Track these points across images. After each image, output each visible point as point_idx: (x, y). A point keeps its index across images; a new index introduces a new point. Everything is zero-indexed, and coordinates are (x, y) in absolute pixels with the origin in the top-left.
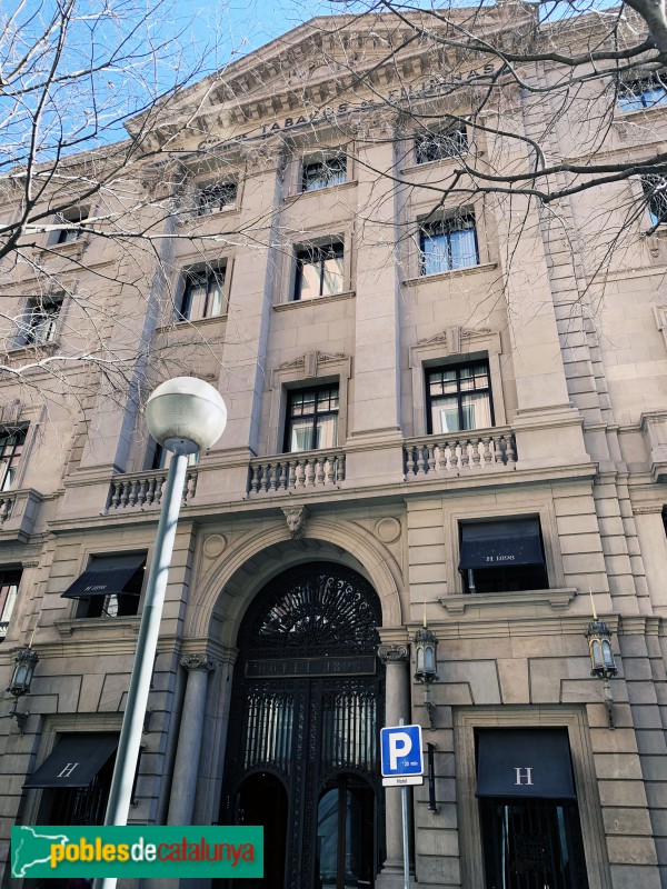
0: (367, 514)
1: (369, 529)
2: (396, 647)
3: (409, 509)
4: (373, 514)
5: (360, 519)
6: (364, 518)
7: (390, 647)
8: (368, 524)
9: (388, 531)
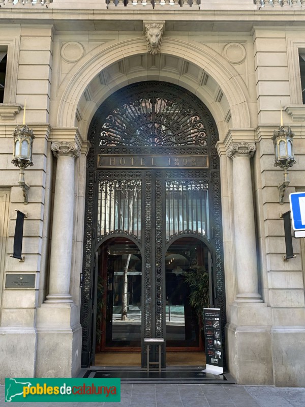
0: (216, 38)
1: (217, 51)
2: (246, 143)
3: (257, 34)
4: (222, 39)
5: (210, 42)
6: (214, 42)
7: (240, 143)
8: (217, 47)
9: (235, 53)
